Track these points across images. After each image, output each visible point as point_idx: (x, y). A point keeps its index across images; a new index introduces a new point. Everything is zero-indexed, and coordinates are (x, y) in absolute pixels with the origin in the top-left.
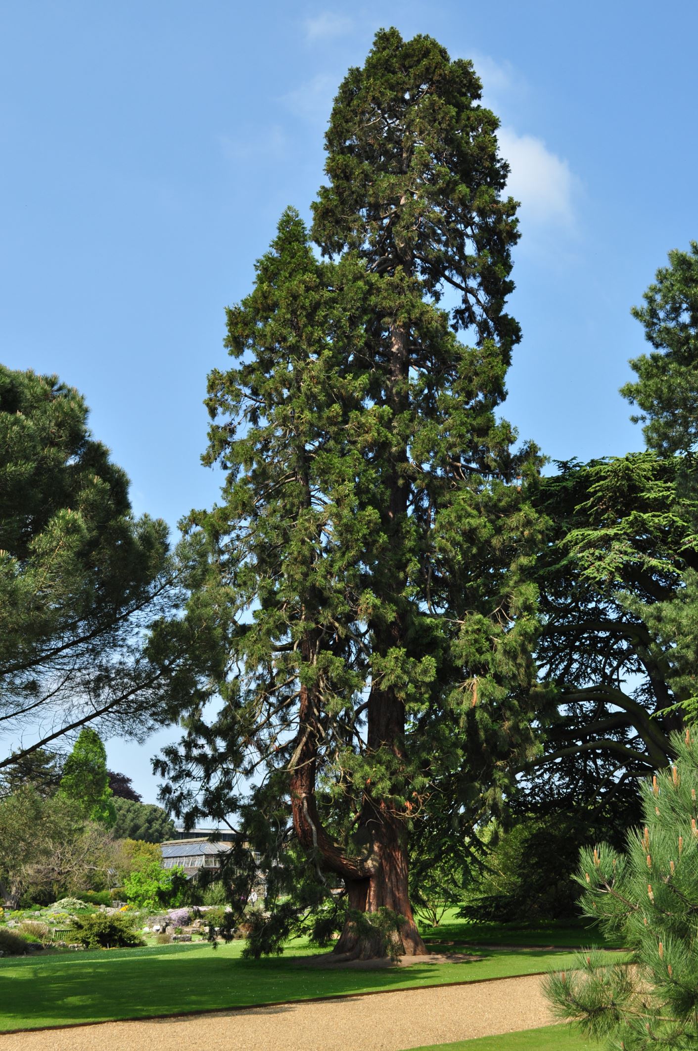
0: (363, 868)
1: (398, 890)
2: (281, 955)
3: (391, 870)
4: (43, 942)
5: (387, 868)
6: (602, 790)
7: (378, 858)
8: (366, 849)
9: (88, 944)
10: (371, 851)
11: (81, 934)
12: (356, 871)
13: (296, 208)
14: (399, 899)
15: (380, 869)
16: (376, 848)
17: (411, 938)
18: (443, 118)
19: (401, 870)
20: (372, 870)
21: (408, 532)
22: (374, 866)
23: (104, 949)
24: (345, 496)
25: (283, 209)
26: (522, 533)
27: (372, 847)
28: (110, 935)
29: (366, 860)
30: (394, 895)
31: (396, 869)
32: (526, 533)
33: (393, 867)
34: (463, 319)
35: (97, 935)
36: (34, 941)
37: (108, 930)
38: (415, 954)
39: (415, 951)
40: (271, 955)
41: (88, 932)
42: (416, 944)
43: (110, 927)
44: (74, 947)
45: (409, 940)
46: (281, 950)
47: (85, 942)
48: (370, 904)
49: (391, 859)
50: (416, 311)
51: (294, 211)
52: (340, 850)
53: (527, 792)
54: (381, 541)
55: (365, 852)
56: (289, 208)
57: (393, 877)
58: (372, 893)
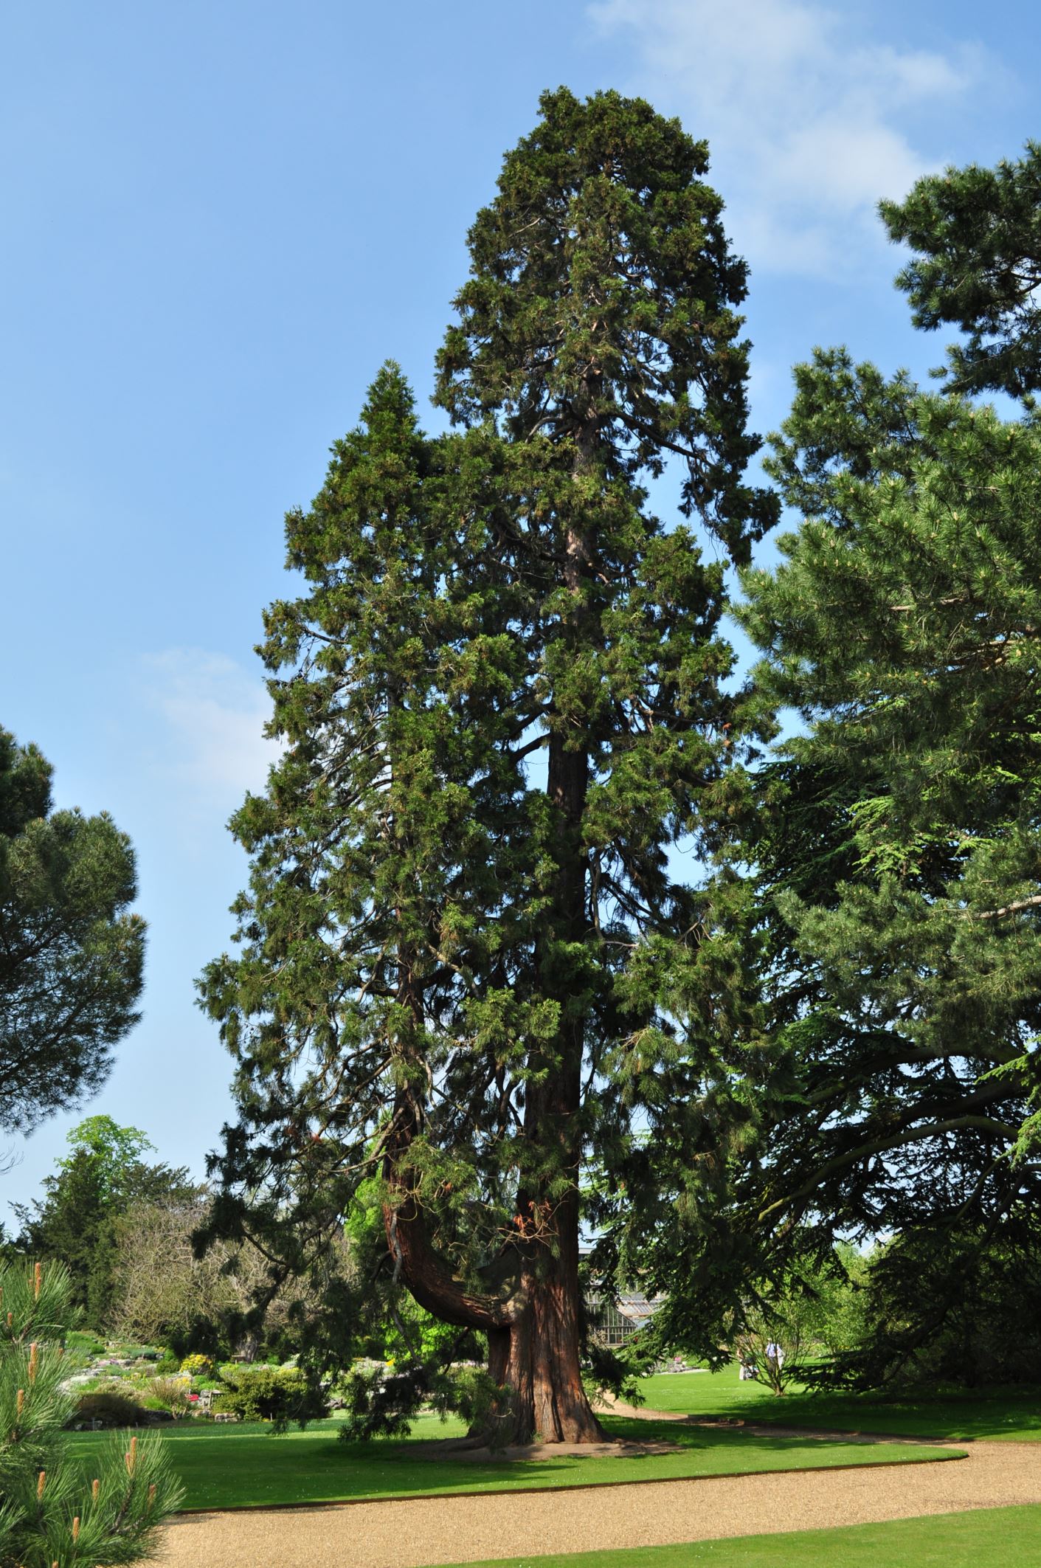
0: (499, 1312)
1: (558, 1345)
2: (409, 1438)
3: (547, 1316)
4: (175, 1409)
5: (542, 1313)
6: (1022, 1191)
7: (526, 1298)
8: (509, 1285)
9: (243, 1413)
10: (516, 1287)
11: (234, 1399)
12: (489, 1317)
13: (398, 361)
14: (560, 1359)
15: (528, 1315)
16: (524, 1283)
17: (575, 1418)
18: (612, 207)
19: (563, 1315)
20: (513, 1315)
21: (536, 817)
22: (516, 1310)
23: (266, 1420)
24: (417, 770)
25: (380, 365)
26: (726, 809)
27: (518, 1281)
28: (275, 1401)
29: (505, 1301)
30: (550, 1352)
31: (555, 1314)
32: (731, 809)
33: (551, 1311)
34: (697, 496)
35: (255, 1401)
36: (161, 1408)
37: (271, 1394)
38: (578, 1442)
39: (579, 1437)
40: (393, 1437)
41: (244, 1397)
42: (582, 1428)
43: (273, 1389)
44: (223, 1418)
45: (571, 1421)
46: (408, 1430)
47: (239, 1410)
48: (511, 1365)
49: (547, 1299)
50: (564, 492)
51: (394, 366)
52: (461, 1286)
53: (911, 1194)
54: (471, 833)
55: (508, 1289)
56: (388, 363)
57: (551, 1326)
58: (513, 1349)
